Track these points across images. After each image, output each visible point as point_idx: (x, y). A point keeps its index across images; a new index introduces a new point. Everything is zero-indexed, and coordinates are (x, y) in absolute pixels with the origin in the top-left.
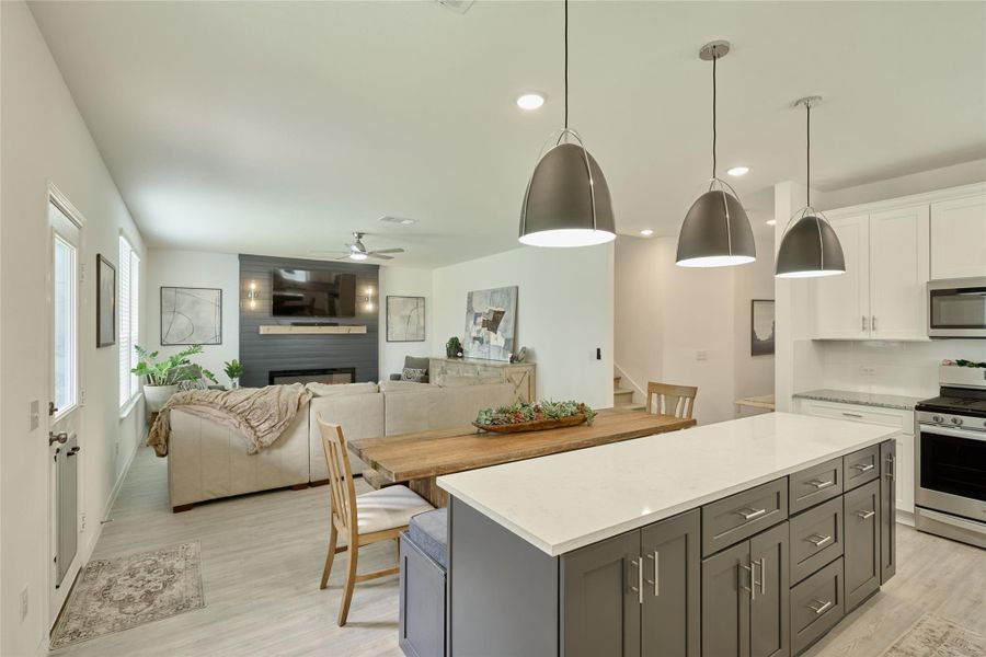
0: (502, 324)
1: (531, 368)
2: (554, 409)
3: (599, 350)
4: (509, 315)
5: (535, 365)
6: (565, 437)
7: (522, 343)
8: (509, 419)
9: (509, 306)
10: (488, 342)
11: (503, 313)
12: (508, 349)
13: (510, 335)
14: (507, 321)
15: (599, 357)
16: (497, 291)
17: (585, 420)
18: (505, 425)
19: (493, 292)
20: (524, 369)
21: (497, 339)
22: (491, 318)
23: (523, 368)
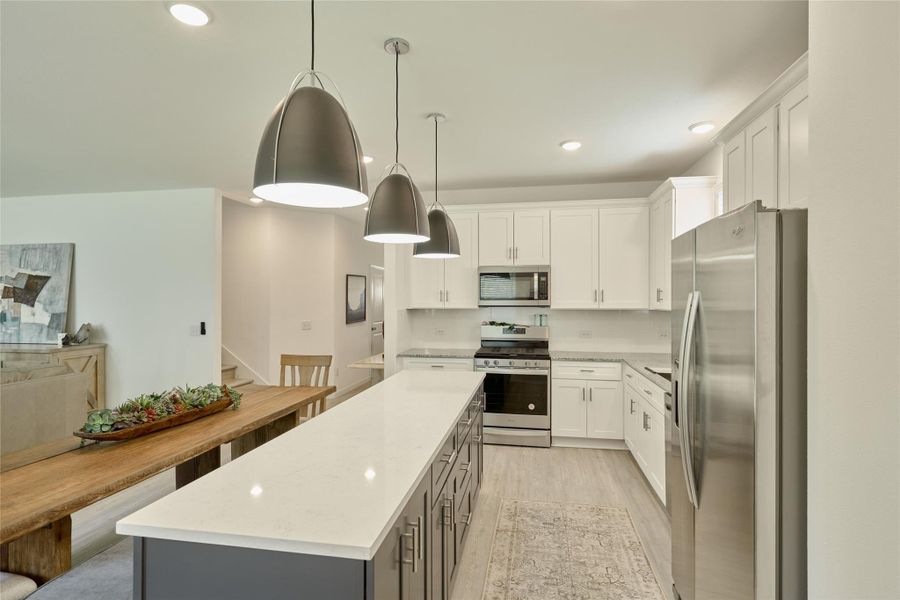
0: (44, 293)
1: (97, 351)
2: (195, 396)
3: (203, 324)
4: (59, 281)
5: (105, 347)
6: (217, 427)
7: (81, 319)
8: (139, 418)
9: (58, 268)
10: (16, 319)
11: (47, 278)
12: (57, 327)
13: (61, 307)
14: (54, 290)
15: (203, 332)
16: (34, 248)
17: (231, 402)
18: (134, 427)
19: (25, 249)
20: (89, 353)
21: (35, 316)
22: (22, 284)
23: (85, 351)
